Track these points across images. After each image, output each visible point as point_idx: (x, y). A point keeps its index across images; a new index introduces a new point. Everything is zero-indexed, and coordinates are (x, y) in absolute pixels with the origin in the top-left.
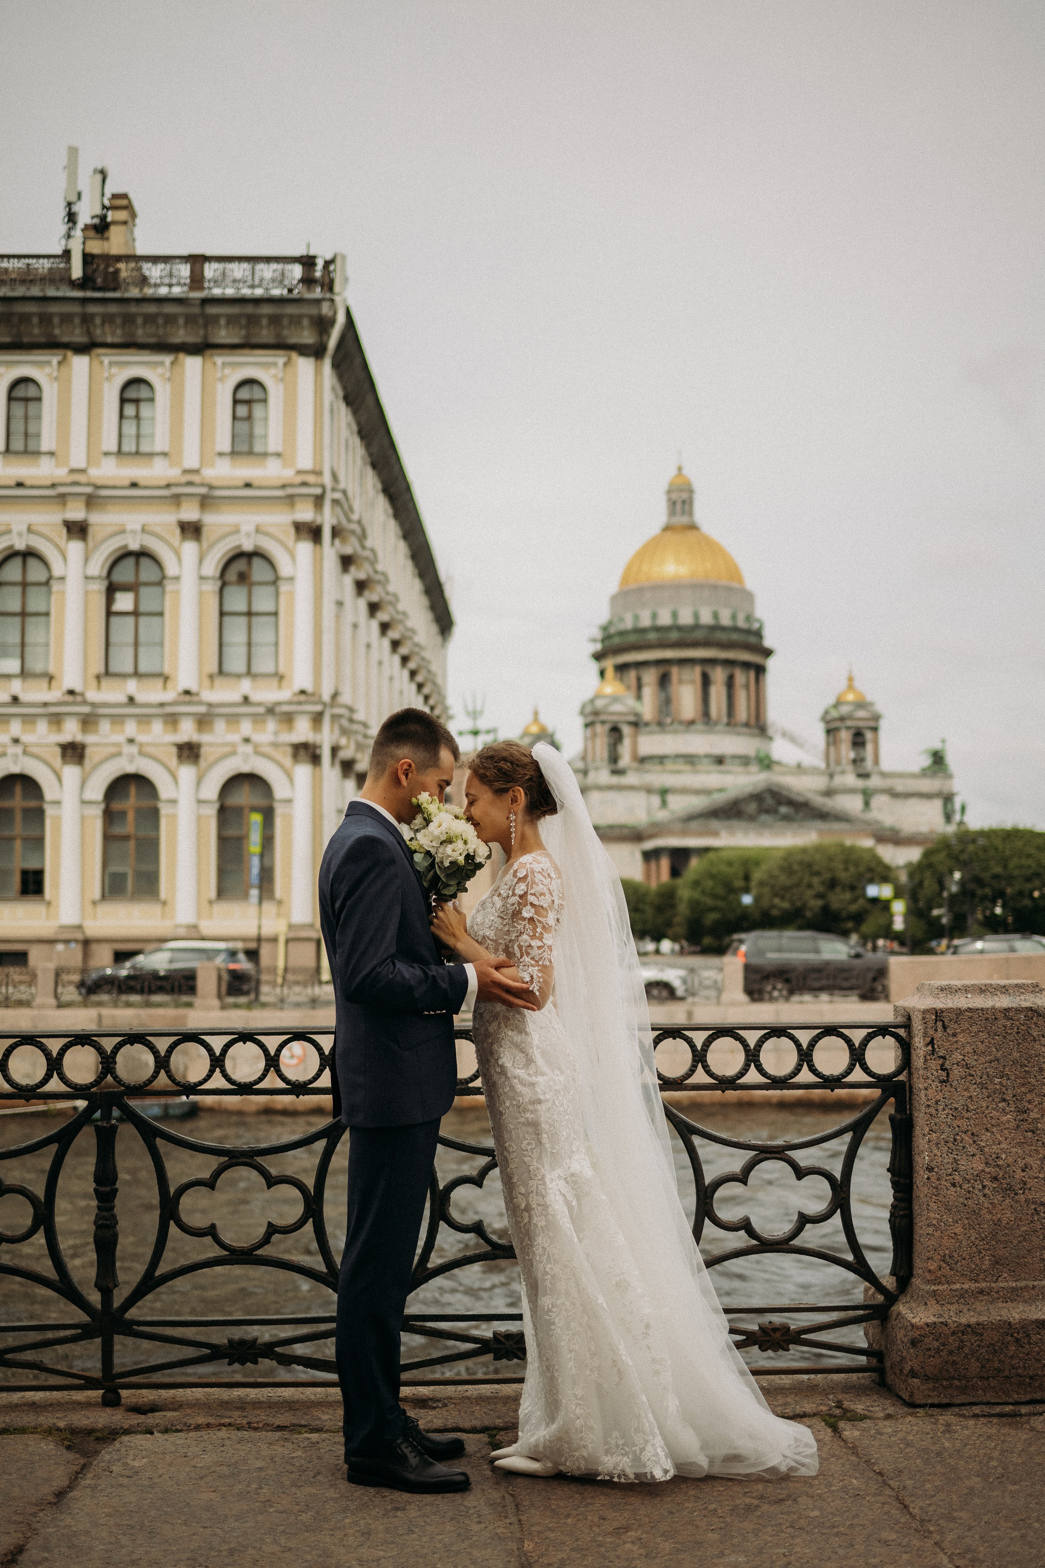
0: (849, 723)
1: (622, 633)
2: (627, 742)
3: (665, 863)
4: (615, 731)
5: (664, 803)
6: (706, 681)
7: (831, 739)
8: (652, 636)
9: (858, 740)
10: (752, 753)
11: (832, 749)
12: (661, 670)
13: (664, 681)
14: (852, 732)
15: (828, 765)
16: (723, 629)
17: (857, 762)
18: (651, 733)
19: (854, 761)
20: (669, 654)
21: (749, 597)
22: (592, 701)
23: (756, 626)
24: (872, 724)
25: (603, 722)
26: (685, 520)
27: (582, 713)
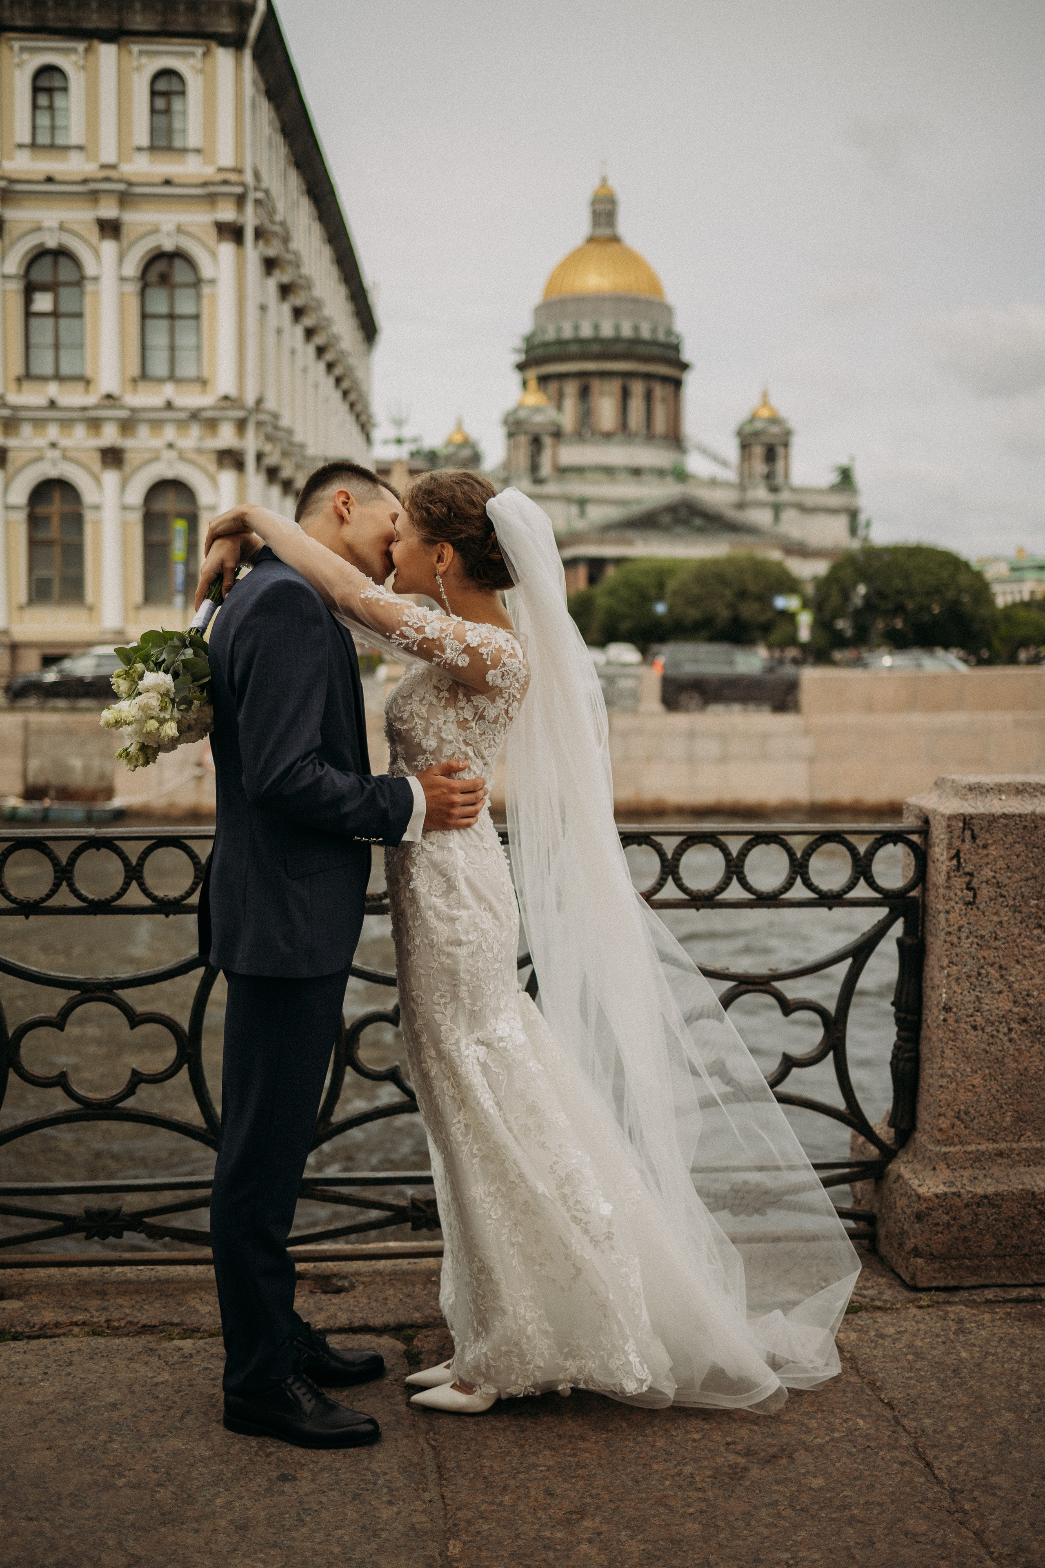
0: (763, 439)
1: (546, 345)
2: (548, 452)
3: (582, 573)
4: (536, 442)
5: (582, 514)
6: (625, 394)
7: (746, 454)
8: (574, 349)
9: (770, 455)
10: (668, 465)
11: (747, 464)
12: (583, 382)
13: (584, 393)
14: (766, 447)
15: (743, 479)
16: (643, 342)
17: (769, 477)
18: (572, 444)
19: (767, 476)
20: (590, 366)
21: (669, 311)
22: (515, 411)
23: (675, 340)
24: (785, 440)
25: (525, 433)
26: (608, 232)
27: (506, 423)
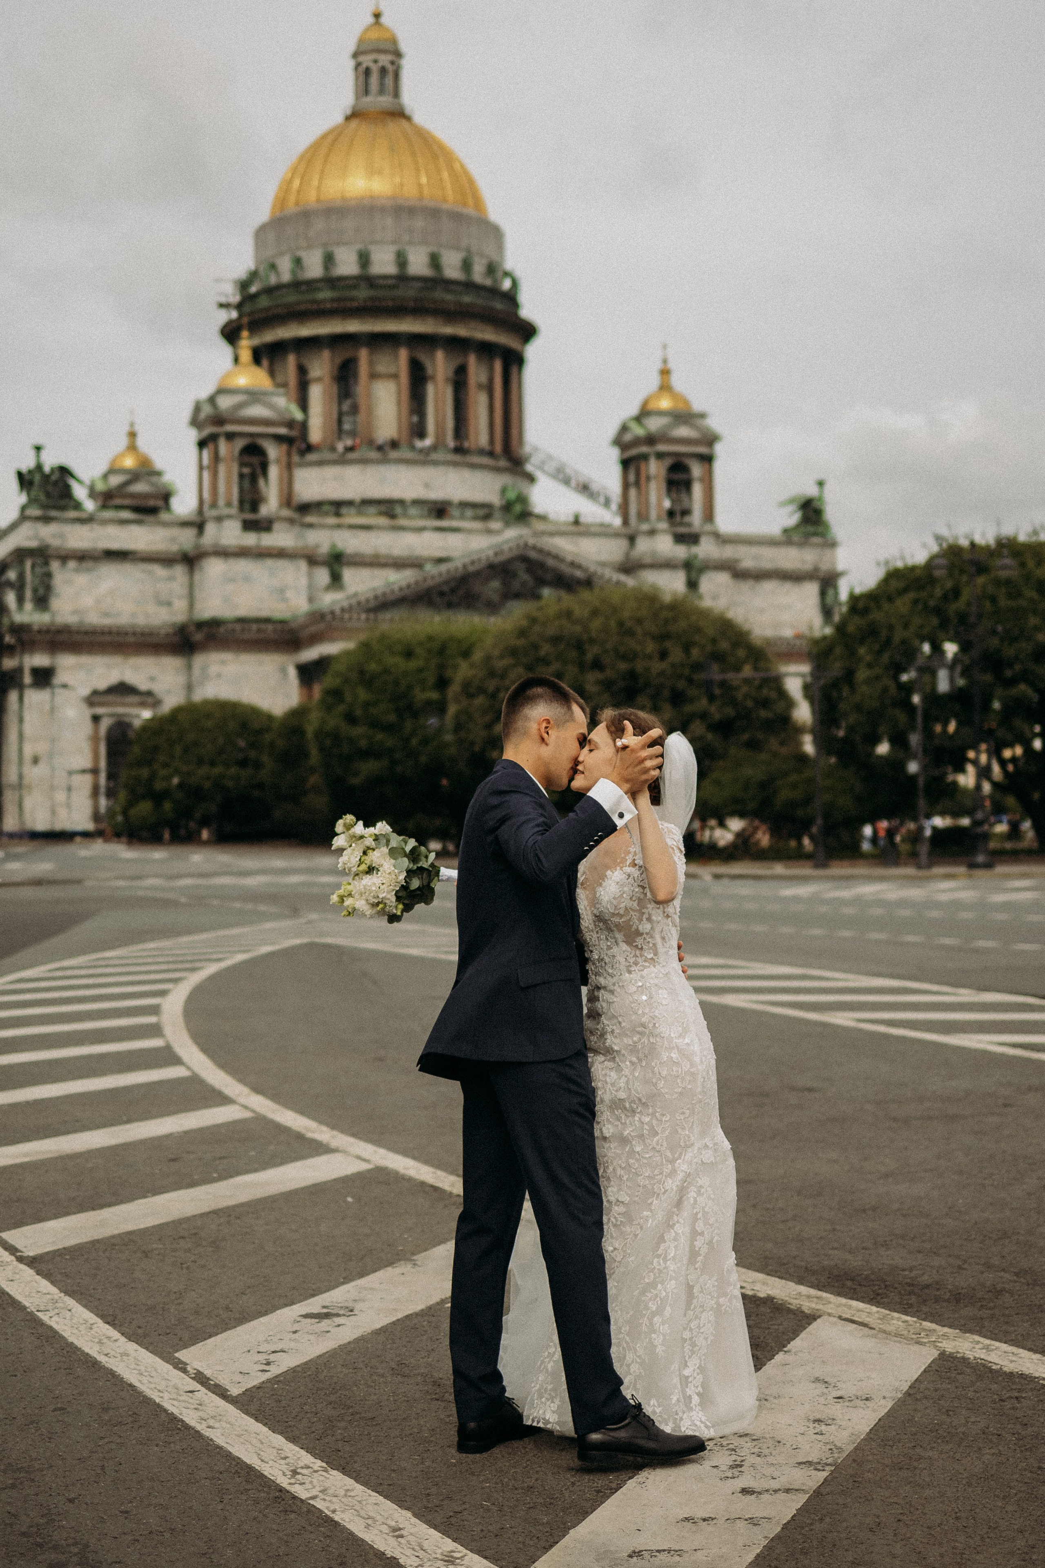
0: (662, 448)
1: (274, 291)
2: (274, 471)
4: (254, 453)
5: (336, 580)
6: (419, 376)
7: (632, 478)
8: (325, 294)
9: (679, 477)
10: (495, 500)
11: (633, 492)
12: (342, 355)
13: (346, 374)
14: (668, 462)
15: (626, 522)
16: (448, 284)
17: (677, 515)
18: (321, 463)
19: (671, 514)
20: (353, 326)
21: (496, 233)
22: (213, 399)
23: (507, 284)
24: (702, 450)
25: (230, 436)
26: (385, 101)
27: (195, 422)
